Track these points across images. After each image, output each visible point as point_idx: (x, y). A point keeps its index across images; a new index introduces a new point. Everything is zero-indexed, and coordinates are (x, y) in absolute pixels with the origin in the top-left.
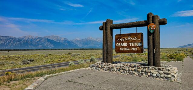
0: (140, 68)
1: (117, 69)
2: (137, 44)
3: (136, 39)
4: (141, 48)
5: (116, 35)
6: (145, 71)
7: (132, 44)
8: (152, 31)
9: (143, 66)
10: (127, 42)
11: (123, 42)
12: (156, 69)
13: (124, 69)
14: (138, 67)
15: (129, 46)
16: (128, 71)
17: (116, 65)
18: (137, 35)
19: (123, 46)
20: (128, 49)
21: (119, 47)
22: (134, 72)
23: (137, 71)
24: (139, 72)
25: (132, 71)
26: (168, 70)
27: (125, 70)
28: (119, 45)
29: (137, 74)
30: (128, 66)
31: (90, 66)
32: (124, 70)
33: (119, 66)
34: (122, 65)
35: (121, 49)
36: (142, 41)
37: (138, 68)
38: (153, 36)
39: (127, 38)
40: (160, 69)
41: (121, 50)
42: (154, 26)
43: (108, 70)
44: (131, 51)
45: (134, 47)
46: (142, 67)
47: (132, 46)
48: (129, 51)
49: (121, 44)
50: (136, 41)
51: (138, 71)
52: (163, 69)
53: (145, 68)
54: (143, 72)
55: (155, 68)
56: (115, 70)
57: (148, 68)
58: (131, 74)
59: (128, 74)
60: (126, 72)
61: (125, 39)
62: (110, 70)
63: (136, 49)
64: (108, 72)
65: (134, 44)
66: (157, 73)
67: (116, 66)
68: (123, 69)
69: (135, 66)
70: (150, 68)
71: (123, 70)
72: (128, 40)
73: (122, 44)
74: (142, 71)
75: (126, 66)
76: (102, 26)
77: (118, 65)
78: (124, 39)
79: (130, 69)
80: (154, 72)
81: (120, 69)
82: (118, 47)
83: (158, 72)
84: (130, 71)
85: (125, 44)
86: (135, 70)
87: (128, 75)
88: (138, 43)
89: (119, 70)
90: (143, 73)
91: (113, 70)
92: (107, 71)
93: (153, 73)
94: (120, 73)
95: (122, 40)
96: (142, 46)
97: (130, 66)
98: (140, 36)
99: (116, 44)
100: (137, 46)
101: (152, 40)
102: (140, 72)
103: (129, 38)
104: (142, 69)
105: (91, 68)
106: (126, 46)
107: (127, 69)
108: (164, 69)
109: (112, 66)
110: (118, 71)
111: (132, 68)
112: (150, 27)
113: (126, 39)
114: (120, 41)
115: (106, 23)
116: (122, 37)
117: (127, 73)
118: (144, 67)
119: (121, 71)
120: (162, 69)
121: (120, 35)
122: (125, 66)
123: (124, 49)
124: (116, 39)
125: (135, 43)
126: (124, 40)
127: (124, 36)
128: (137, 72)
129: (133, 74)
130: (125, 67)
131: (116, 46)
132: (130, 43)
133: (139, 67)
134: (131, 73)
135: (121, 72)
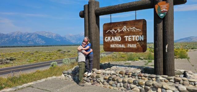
0: (143, 77)
1: (105, 79)
2: (135, 38)
3: (135, 30)
4: (143, 43)
5: (105, 24)
6: (153, 85)
7: (128, 38)
8: (162, 15)
9: (147, 75)
10: (122, 35)
11: (114, 35)
12: (171, 80)
13: (116, 79)
14: (138, 76)
15: (123, 41)
16: (122, 84)
17: (104, 71)
18: (137, 23)
19: (115, 42)
20: (123, 46)
21: (109, 43)
22: (133, 86)
23: (139, 83)
24: (141, 86)
25: (130, 83)
26: (193, 83)
27: (118, 82)
28: (108, 39)
29: (138, 89)
30: (122, 74)
31: (64, 74)
32: (116, 82)
33: (108, 74)
34: (113, 72)
35: (112, 46)
36: (144, 33)
37: (139, 78)
38: (164, 24)
39: (120, 29)
40: (179, 81)
41: (112, 48)
42: (167, 6)
43: (90, 80)
44: (127, 48)
45: (132, 42)
46: (146, 77)
47: (129, 40)
48: (124, 48)
49: (111, 38)
50: (134, 34)
51: (139, 85)
52: (183, 80)
53: (152, 78)
54: (149, 86)
55: (169, 80)
56: (102, 80)
57: (157, 78)
58: (128, 89)
59: (123, 88)
60: (119, 84)
61: (118, 29)
62: (94, 81)
63: (134, 46)
64: (90, 84)
65: (132, 38)
66: (174, 89)
67: (103, 74)
68: (113, 80)
69: (133, 75)
70: (161, 78)
71: (114, 82)
72: (122, 32)
73: (113, 38)
74: (146, 85)
75: (120, 73)
76: (84, 12)
77: (107, 71)
78: (115, 30)
79: (126, 79)
80: (169, 87)
81: (110, 80)
82: (107, 42)
83: (177, 87)
84: (126, 84)
85: (117, 39)
86: (134, 83)
87: (122, 90)
88: (138, 36)
89: (108, 82)
90: (149, 88)
91: (99, 81)
92: (88, 82)
93: (166, 89)
94: (109, 86)
95: (114, 32)
96: (145, 40)
97: (126, 74)
98: (141, 24)
99: (104, 38)
100: (137, 40)
101: (162, 31)
102: (144, 87)
103: (125, 28)
104: (146, 79)
105: (65, 76)
106: (119, 41)
107: (121, 80)
108: (185, 82)
109: (98, 73)
110: (106, 83)
111: (129, 77)
112: (159, 8)
113: (119, 31)
114: (110, 34)
115: (88, 5)
116: (113, 27)
117: (121, 86)
118: (149, 77)
119: (111, 82)
120: (182, 82)
121: (111, 23)
122: (117, 74)
123: (117, 46)
124: (105, 31)
125: (133, 36)
126: (116, 32)
127: (117, 26)
128: (137, 86)
129: (132, 89)
130: (117, 76)
131: (104, 40)
132: (126, 37)
133: (141, 76)
134: (128, 87)
135: (111, 85)
